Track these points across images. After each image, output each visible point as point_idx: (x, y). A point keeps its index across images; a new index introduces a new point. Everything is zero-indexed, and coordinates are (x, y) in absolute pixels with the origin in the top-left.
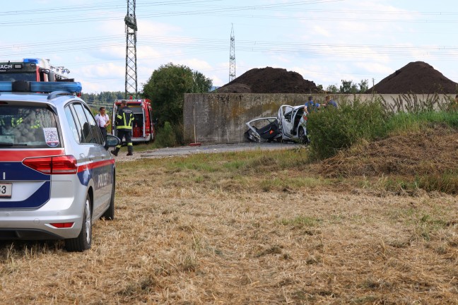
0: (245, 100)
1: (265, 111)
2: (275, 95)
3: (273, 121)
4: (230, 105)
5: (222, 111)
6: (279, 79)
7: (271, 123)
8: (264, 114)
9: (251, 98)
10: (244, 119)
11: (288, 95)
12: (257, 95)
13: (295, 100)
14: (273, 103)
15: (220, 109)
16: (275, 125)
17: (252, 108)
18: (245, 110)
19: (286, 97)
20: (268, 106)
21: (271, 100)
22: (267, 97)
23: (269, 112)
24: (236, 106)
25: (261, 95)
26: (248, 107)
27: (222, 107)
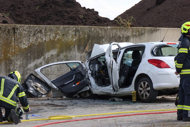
0: (21, 34)
1: (48, 51)
2: (62, 27)
3: (75, 66)
7: (73, 70)
8: (48, 55)
9: (30, 32)
10: (19, 63)
11: (80, 27)
12: (37, 27)
13: (89, 36)
14: (58, 39)
16: (80, 73)
17: (30, 47)
18: (20, 49)
19: (77, 31)
20: (52, 44)
21: (56, 34)
22: (51, 30)
23: (54, 52)
24: (8, 44)
25: (43, 27)
26: (24, 46)
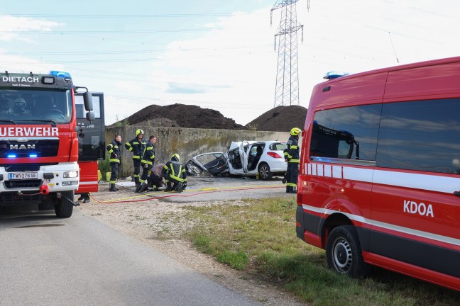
0: (184, 134)
1: (202, 145)
2: (211, 130)
3: (219, 156)
4: (170, 139)
5: (162, 144)
6: (201, 115)
7: (218, 158)
8: (201, 148)
9: (190, 133)
10: (182, 152)
12: (194, 130)
13: (228, 136)
14: (208, 138)
15: (160, 142)
16: (222, 160)
17: (189, 143)
18: (183, 144)
19: (220, 133)
20: (204, 141)
21: (207, 135)
22: (203, 132)
23: (205, 146)
24: (175, 140)
25: (198, 130)
26: (186, 142)
27: (162, 141)
